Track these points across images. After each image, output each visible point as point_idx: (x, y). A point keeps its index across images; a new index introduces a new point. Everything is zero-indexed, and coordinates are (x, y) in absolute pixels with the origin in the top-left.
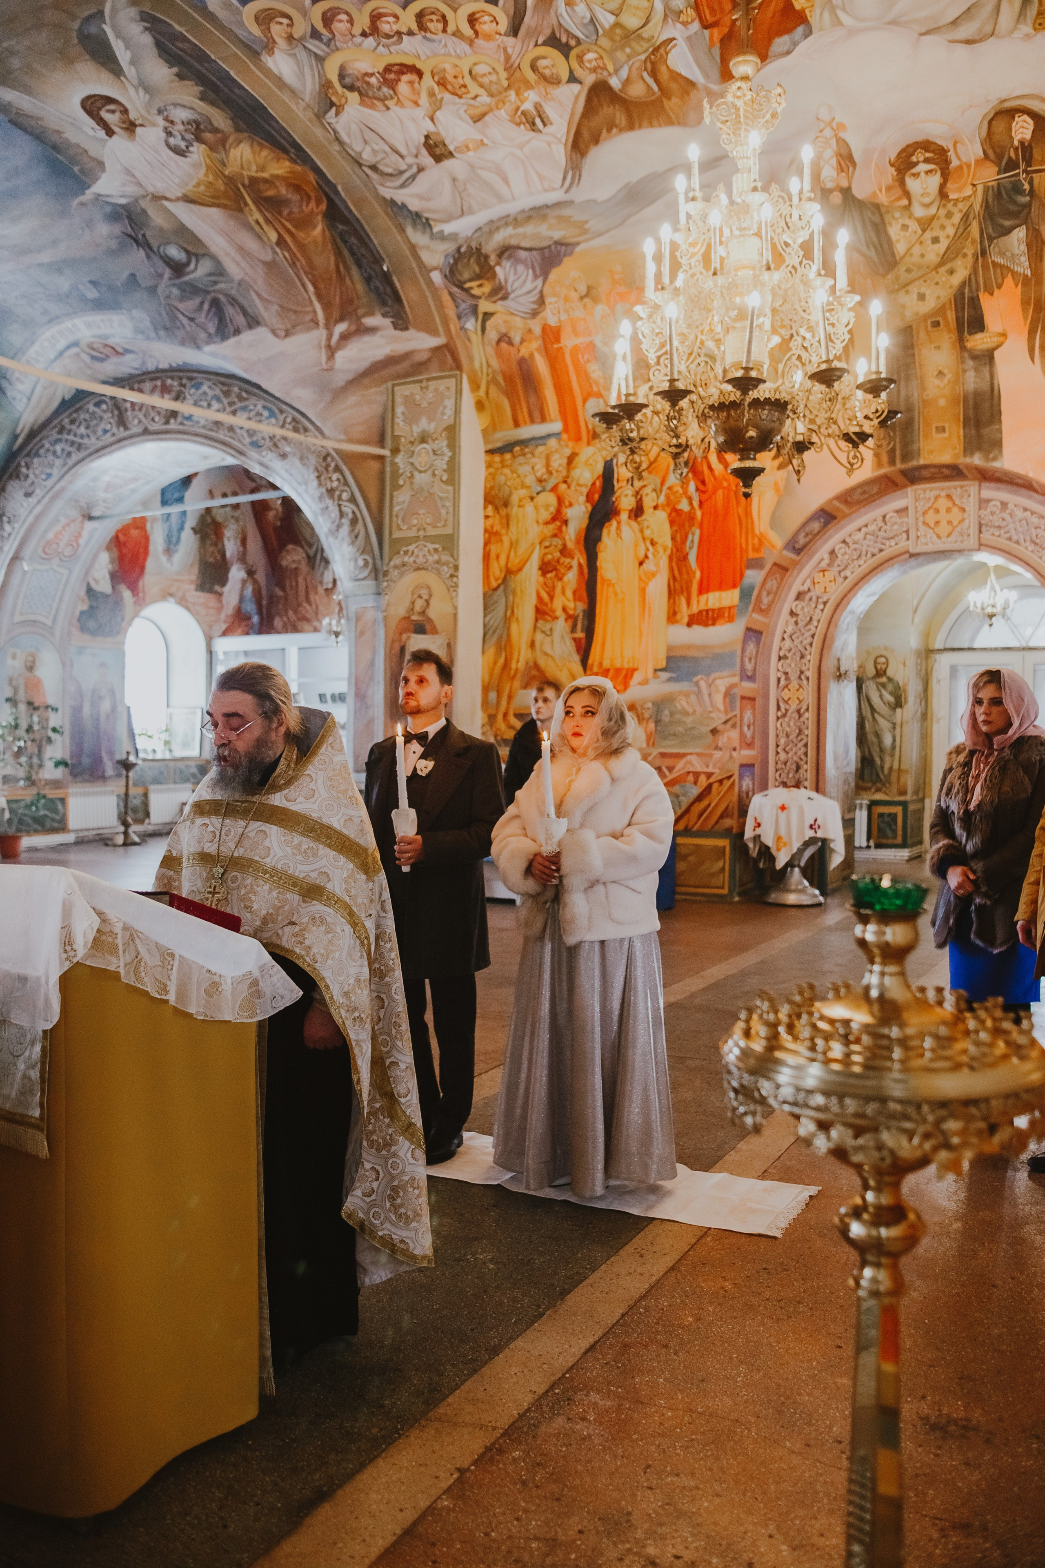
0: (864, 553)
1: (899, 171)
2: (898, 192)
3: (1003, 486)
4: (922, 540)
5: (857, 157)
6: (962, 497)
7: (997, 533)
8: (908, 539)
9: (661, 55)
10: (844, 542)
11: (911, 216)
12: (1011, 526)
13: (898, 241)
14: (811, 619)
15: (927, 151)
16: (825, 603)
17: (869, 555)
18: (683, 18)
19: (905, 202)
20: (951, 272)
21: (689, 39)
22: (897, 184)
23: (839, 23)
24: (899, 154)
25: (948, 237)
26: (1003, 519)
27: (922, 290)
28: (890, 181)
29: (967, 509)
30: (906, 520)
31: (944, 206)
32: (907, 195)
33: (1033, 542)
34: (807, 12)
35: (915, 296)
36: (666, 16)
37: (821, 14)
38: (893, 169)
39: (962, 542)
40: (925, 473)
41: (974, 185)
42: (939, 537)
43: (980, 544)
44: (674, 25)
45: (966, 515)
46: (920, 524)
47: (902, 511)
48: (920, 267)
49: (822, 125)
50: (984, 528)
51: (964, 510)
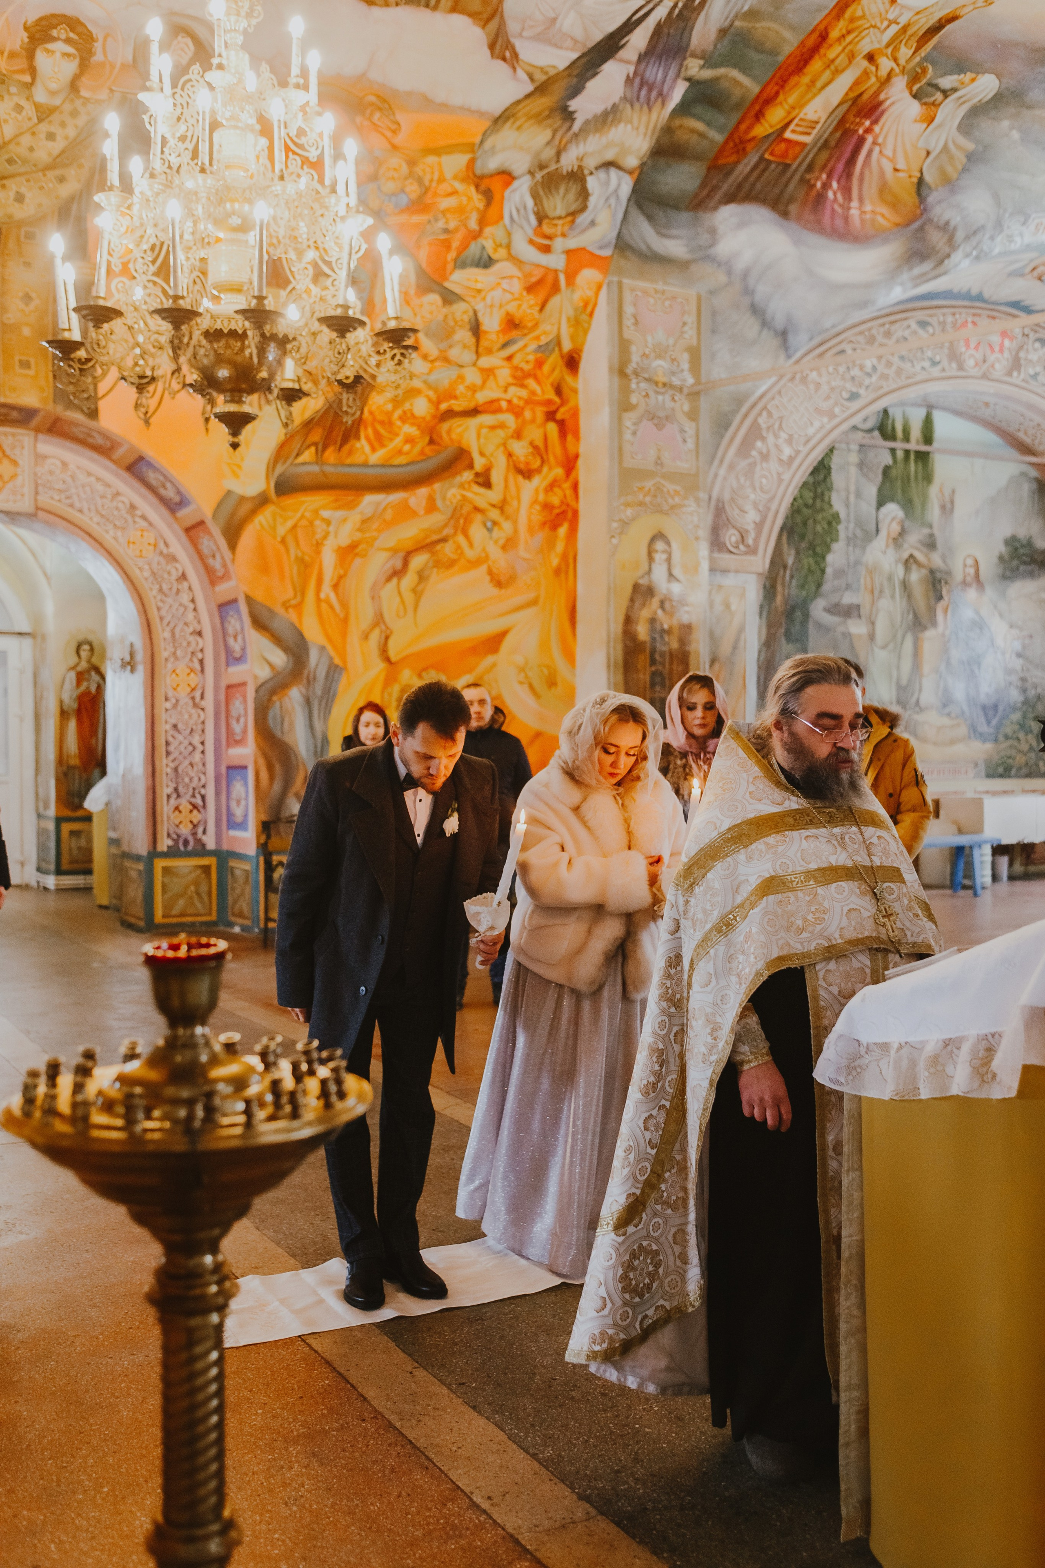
1: (31, 38)
2: (22, 63)
3: (68, 444)
6: (13, 447)
7: (57, 498)
11: (29, 98)
12: (73, 491)
15: (72, 30)
19: (27, 78)
20: (61, 180)
22: (24, 53)
24: (42, 19)
25: (67, 138)
26: (63, 482)
27: (23, 190)
28: (17, 46)
29: (20, 462)
31: (72, 101)
32: (33, 71)
33: (98, 512)
35: (12, 194)
38: (25, 35)
39: (15, 501)
41: (111, 90)
43: (37, 508)
45: (18, 470)
48: (25, 161)
50: (41, 489)
51: (15, 463)
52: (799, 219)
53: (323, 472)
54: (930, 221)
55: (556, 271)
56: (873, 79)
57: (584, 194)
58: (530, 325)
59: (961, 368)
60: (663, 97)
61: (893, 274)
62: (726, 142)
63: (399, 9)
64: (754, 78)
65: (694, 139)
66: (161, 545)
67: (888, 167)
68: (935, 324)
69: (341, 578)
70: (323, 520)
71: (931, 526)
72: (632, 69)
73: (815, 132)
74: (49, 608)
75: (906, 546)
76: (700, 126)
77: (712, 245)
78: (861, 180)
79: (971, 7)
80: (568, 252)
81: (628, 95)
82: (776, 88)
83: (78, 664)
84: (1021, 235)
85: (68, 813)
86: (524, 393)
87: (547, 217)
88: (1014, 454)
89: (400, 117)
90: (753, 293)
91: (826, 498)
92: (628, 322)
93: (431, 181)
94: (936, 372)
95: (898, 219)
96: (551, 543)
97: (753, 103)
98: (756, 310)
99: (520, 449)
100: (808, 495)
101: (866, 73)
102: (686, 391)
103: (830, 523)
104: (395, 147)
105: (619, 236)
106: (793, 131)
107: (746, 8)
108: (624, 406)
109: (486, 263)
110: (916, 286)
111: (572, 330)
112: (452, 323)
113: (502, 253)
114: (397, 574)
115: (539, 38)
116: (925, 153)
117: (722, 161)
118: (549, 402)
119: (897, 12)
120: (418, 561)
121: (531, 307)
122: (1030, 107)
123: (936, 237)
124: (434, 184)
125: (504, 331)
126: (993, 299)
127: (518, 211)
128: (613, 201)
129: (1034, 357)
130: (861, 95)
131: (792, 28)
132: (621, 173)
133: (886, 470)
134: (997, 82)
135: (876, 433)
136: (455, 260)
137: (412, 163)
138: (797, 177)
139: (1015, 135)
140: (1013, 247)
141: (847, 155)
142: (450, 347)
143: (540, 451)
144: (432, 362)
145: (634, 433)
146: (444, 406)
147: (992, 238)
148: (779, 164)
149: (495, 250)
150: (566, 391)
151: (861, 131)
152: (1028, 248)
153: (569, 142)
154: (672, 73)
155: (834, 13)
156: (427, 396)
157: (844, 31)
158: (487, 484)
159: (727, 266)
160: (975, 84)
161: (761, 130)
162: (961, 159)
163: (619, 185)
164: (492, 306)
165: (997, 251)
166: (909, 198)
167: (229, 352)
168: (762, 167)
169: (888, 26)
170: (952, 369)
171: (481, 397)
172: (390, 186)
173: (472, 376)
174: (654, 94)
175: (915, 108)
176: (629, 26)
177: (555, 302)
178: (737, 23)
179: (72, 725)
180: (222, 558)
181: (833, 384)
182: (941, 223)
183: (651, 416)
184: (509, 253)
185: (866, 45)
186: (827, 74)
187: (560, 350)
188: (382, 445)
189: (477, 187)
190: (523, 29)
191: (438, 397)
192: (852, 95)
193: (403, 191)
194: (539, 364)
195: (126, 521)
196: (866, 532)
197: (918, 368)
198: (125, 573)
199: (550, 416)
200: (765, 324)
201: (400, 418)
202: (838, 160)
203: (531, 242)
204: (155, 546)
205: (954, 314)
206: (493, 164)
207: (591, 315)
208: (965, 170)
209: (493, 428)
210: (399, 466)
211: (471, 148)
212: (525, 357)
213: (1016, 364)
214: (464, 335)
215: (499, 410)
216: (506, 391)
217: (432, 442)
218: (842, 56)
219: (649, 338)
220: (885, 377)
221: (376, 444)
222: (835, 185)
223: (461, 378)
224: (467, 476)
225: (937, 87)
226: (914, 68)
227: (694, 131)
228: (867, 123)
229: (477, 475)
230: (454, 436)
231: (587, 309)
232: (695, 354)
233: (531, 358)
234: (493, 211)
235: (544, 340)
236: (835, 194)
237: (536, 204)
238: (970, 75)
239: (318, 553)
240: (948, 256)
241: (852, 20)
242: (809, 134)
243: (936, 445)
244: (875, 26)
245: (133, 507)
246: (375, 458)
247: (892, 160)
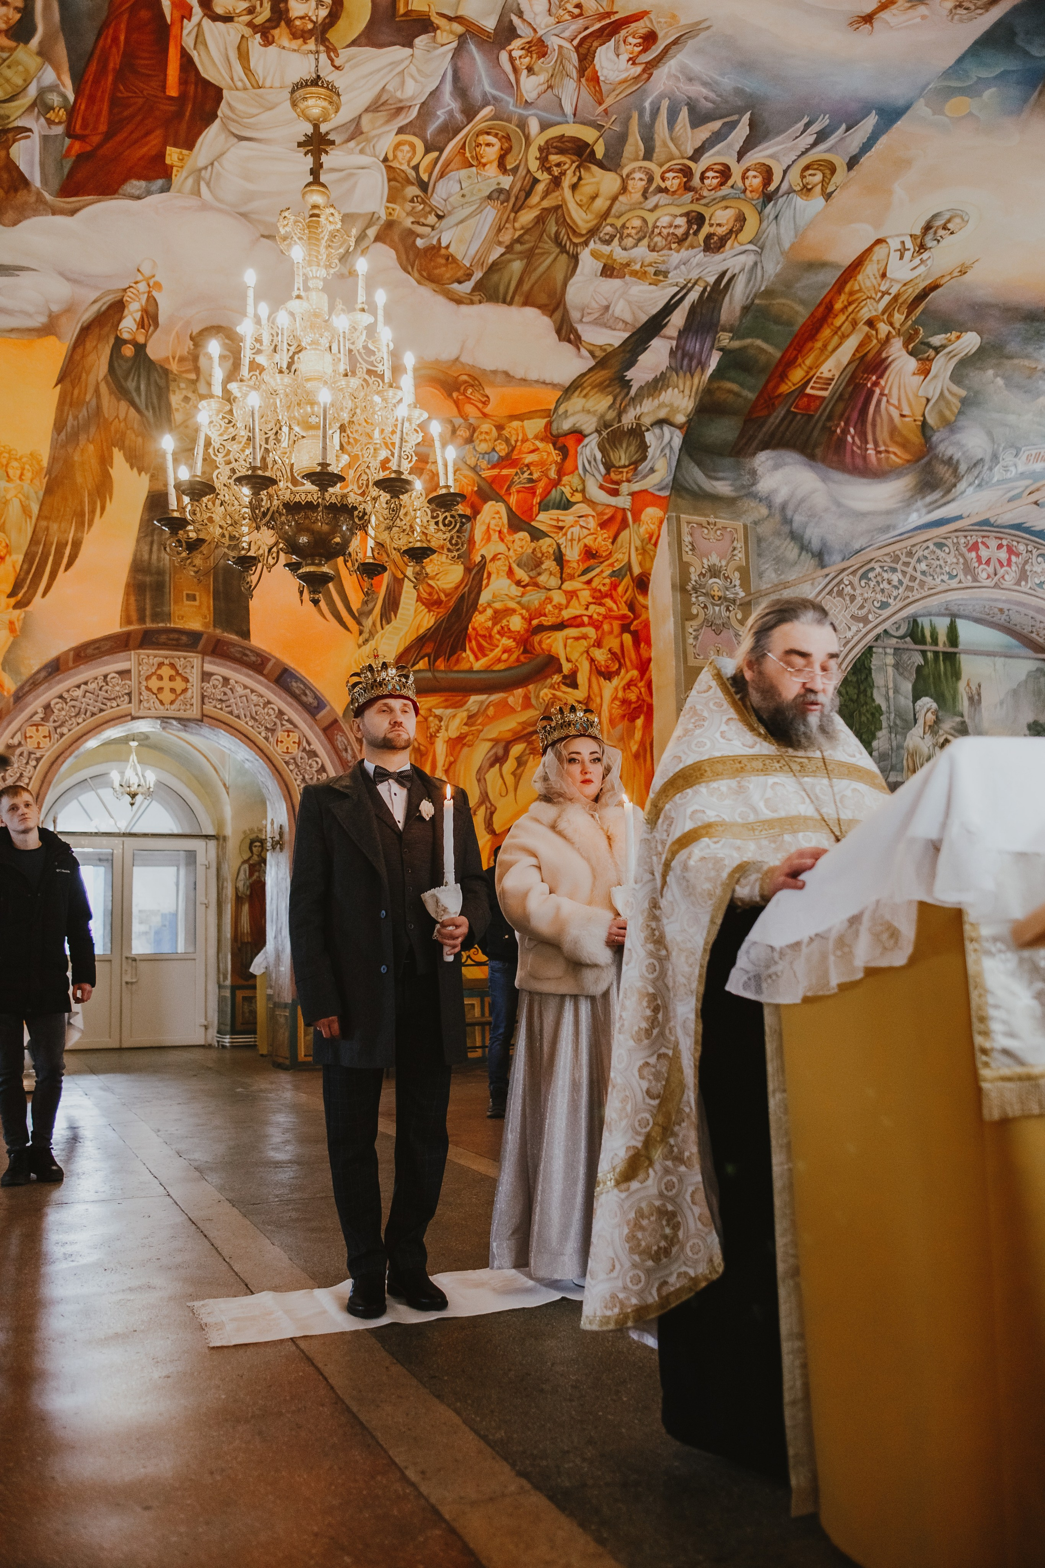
0: (83, 710)
2: (189, 365)
3: (228, 662)
4: (146, 704)
5: (161, 319)
6: (185, 667)
7: (219, 706)
8: (130, 702)
9: (7, 140)
10: (61, 697)
11: (194, 391)
12: (232, 700)
13: (177, 410)
14: (21, 775)
15: (227, 337)
16: (38, 760)
17: (88, 714)
18: (51, 115)
19: (193, 376)
21: (45, 139)
23: (198, 193)
26: (225, 694)
28: (185, 352)
29: (191, 679)
30: (128, 682)
33: (252, 718)
34: (175, 169)
36: (33, 105)
37: (186, 178)
39: (186, 710)
40: (163, 638)
42: (161, 703)
43: (203, 715)
44: (38, 119)
45: (189, 685)
46: (143, 688)
47: (124, 674)
49: (140, 277)
50: (206, 700)
51: (186, 680)
52: (823, 461)
53: (435, 677)
54: (936, 457)
55: (624, 509)
56: (875, 341)
57: (643, 447)
58: (604, 554)
59: (975, 580)
60: (703, 365)
61: (908, 503)
62: (758, 398)
63: (482, 305)
64: (776, 346)
65: (731, 398)
66: (305, 743)
67: (895, 413)
68: (951, 546)
69: (451, 764)
70: (436, 716)
71: (962, 716)
72: (674, 343)
73: (831, 387)
74: (228, 812)
75: (941, 732)
76: (735, 387)
77: (753, 484)
78: (874, 425)
79: (949, 277)
80: (633, 494)
81: (673, 365)
82: (795, 352)
83: (250, 859)
84: (1015, 465)
85: (242, 982)
86: (602, 610)
87: (614, 466)
88: (1030, 653)
89: (488, 391)
90: (791, 522)
91: (869, 694)
92: (687, 548)
93: (516, 441)
94: (954, 583)
95: (907, 457)
96: (631, 732)
97: (777, 366)
98: (795, 537)
99: (601, 655)
100: (853, 692)
101: (868, 337)
102: (738, 602)
103: (873, 714)
104: (485, 415)
105: (675, 479)
106: (812, 388)
107: (763, 288)
108: (685, 616)
109: (566, 505)
110: (929, 512)
111: (640, 557)
112: (540, 555)
113: (578, 497)
114: (499, 760)
115: (596, 322)
116: (924, 401)
117: (754, 416)
118: (624, 617)
119: (888, 285)
120: (517, 749)
121: (604, 540)
122: (1010, 357)
123: (942, 470)
124: (519, 443)
125: (583, 561)
126: (999, 522)
127: (589, 463)
128: (667, 451)
129: (1038, 569)
130: (866, 354)
131: (802, 302)
132: (673, 428)
133: (919, 669)
134: (979, 338)
135: (908, 639)
136: (540, 504)
137: (500, 428)
138: (820, 425)
139: (1000, 381)
140: (1009, 476)
141: (859, 405)
142: (539, 574)
143: (617, 657)
144: (524, 587)
145: (696, 638)
146: (535, 622)
147: (991, 469)
148: (803, 415)
149: (572, 495)
150: (638, 607)
151: (869, 385)
152: (1022, 476)
153: (628, 405)
154: (707, 345)
155: (835, 290)
156: (521, 614)
157: (846, 303)
158: (574, 685)
159: (767, 501)
160: (961, 340)
161: (785, 388)
162: (956, 403)
163: (671, 438)
164: (572, 540)
165: (995, 479)
166: (916, 438)
167: (307, 521)
168: (790, 417)
169: (882, 297)
170: (968, 581)
171: (566, 614)
172: (483, 447)
173: (558, 597)
174: (694, 364)
175: (912, 364)
176: (669, 309)
177: (625, 534)
178: (757, 301)
179: (246, 908)
180: (352, 750)
181: (866, 595)
182: (945, 458)
183: (710, 623)
184: (584, 496)
185: (866, 313)
186: (836, 340)
187: (631, 575)
188: (485, 655)
189: (554, 445)
190: (582, 317)
191: (530, 615)
192: (858, 355)
193: (494, 449)
194: (614, 586)
195: (275, 724)
196: (905, 721)
197: (938, 581)
198: (274, 766)
199: (625, 628)
200: (804, 547)
201: (499, 633)
202: (853, 410)
203: (601, 487)
204: (299, 744)
205: (966, 537)
206: (566, 425)
207: (655, 545)
208: (960, 412)
209: (577, 639)
210: (499, 671)
211: (548, 414)
212: (602, 582)
213: (1023, 576)
214: (550, 564)
215: (582, 625)
216: (587, 609)
217: (525, 651)
218: (847, 323)
219: (705, 561)
220: (909, 589)
221: (479, 655)
222: (852, 430)
223: (549, 599)
224: (557, 678)
225: (929, 345)
226: (907, 330)
227: (730, 391)
228: (874, 378)
229: (565, 677)
230: (544, 646)
231: (652, 540)
232: (744, 573)
233: (607, 581)
234: (568, 464)
235: (617, 566)
236: (853, 437)
237: (603, 456)
238: (954, 334)
239: (432, 744)
240: (955, 485)
241: (851, 293)
242: (826, 389)
243: (961, 647)
244: (870, 298)
245: (281, 713)
246: (477, 666)
247: (898, 408)
